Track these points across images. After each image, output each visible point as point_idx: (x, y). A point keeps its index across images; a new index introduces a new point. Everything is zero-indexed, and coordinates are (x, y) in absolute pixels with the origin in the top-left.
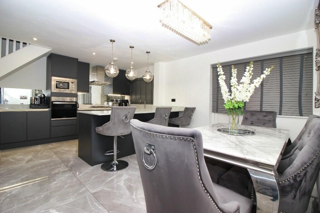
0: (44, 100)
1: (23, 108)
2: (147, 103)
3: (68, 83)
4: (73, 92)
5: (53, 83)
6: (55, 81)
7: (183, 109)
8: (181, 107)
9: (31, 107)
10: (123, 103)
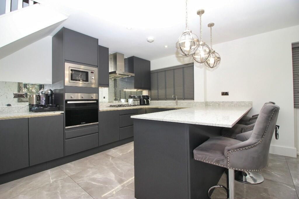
0: (52, 98)
1: (18, 112)
2: (179, 99)
3: (87, 73)
4: (93, 86)
5: (67, 73)
6: (70, 70)
7: (243, 104)
8: (239, 102)
9: (31, 110)
10: (144, 100)
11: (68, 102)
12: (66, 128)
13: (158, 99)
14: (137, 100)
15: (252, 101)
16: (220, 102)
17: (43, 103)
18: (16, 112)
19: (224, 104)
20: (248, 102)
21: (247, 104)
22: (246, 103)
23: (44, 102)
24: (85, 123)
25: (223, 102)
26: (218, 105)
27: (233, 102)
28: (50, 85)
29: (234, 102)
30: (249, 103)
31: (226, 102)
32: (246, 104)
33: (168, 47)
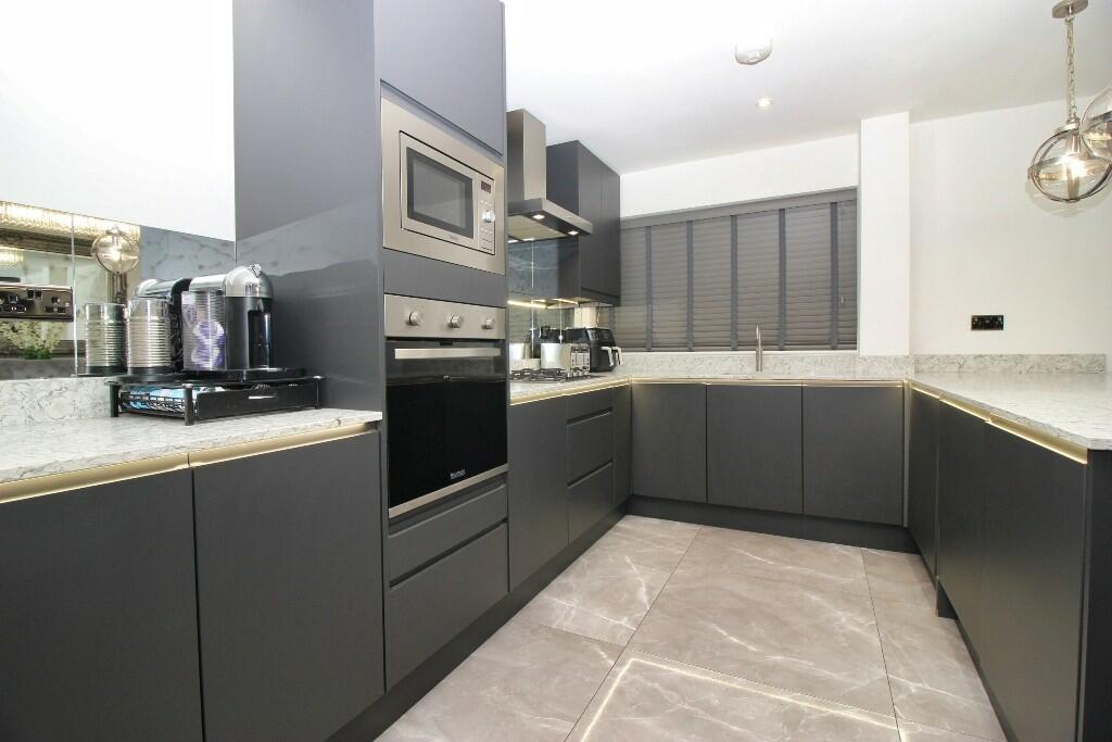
7: (1067, 366)
8: (1053, 357)
9: (120, 405)
10: (604, 348)
11: (401, 353)
12: (396, 511)
13: (650, 345)
14: (582, 350)
15: (1101, 353)
16: (965, 358)
17: (207, 359)
18: (13, 425)
19: (982, 365)
20: (1088, 355)
21: (1084, 366)
22: (1081, 361)
23: (216, 352)
24: (461, 473)
25: (981, 356)
26: (955, 368)
27: (1021, 356)
28: (226, 244)
29: (1027, 357)
30: (1091, 363)
31: (993, 358)
32: (1080, 366)
33: (772, 102)
